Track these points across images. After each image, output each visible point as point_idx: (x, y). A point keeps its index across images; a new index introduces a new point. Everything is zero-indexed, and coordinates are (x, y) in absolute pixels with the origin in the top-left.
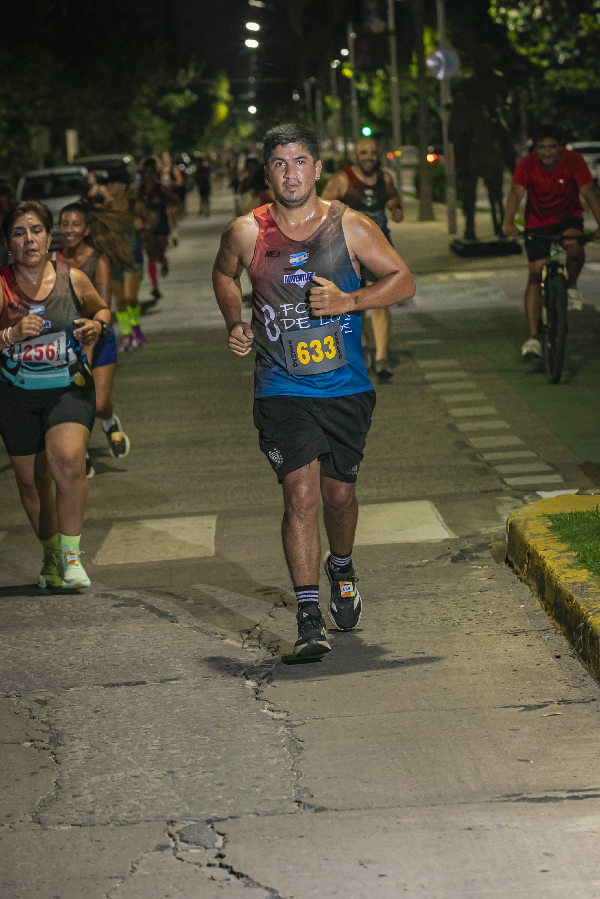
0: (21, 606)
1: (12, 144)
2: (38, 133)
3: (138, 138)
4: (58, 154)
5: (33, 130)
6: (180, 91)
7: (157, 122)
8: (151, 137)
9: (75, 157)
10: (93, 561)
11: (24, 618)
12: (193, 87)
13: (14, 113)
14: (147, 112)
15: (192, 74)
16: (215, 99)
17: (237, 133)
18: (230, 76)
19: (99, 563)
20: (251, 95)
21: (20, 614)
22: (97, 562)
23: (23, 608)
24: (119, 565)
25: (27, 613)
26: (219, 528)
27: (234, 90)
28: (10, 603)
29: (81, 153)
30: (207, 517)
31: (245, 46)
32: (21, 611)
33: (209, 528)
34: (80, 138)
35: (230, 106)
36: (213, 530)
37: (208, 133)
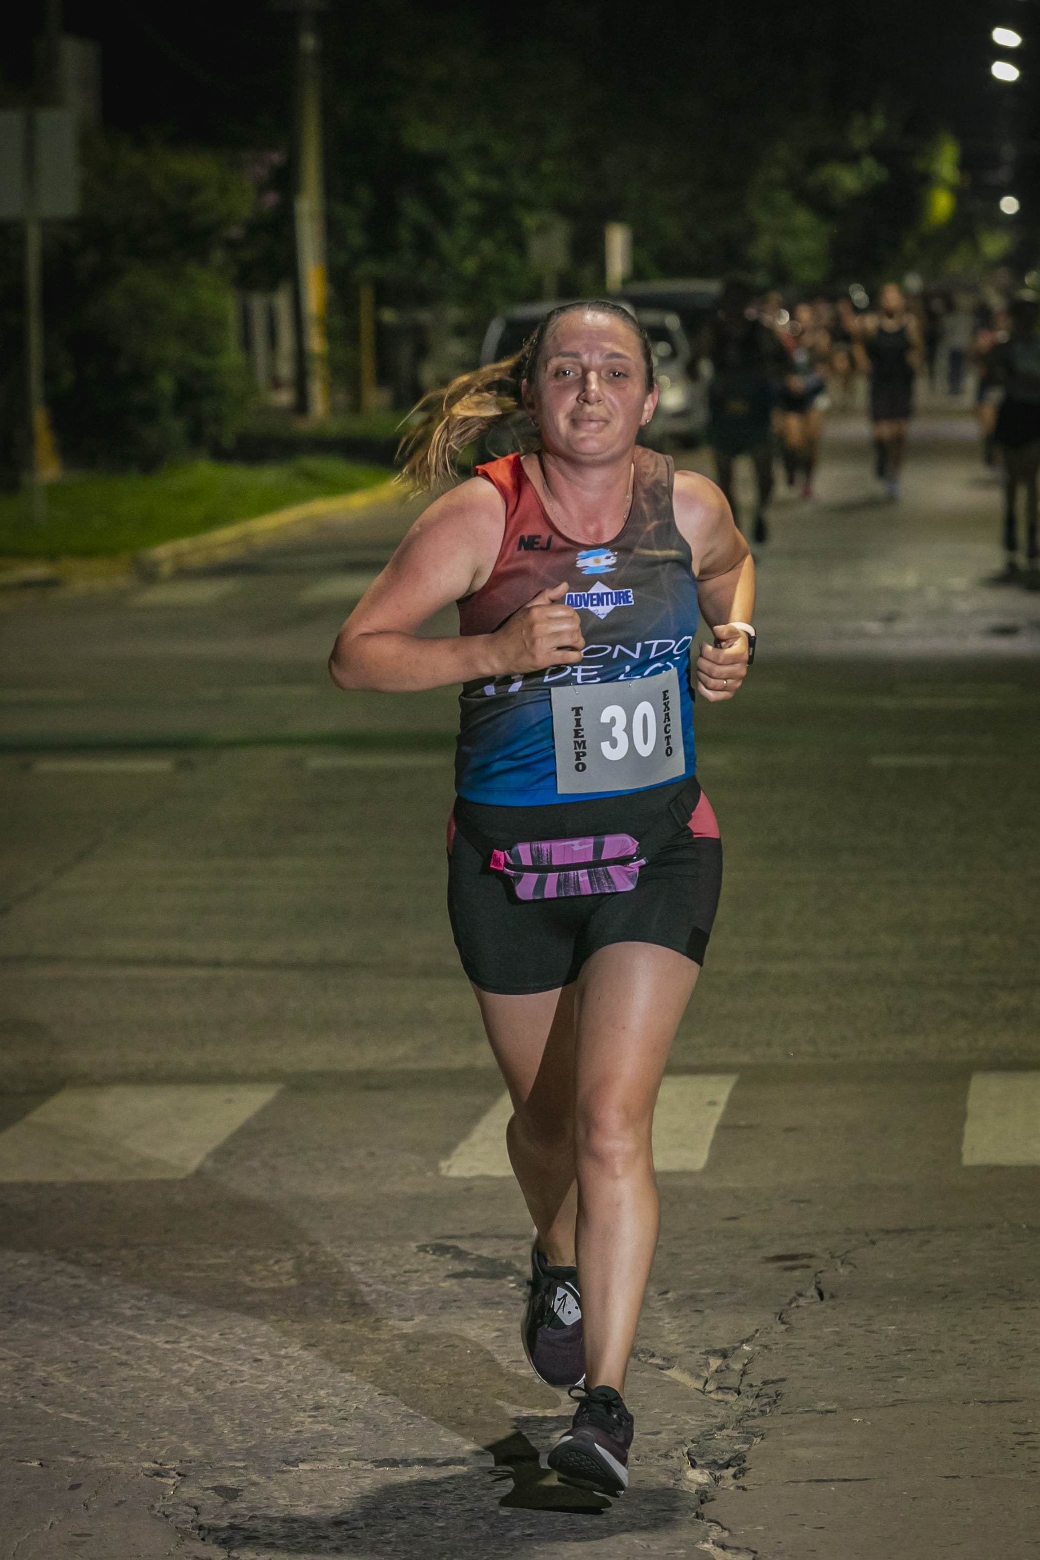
0: (253, 1260)
1: (487, 246)
2: (542, 229)
3: (760, 249)
4: (588, 273)
5: (530, 221)
6: (852, 158)
7: (803, 218)
8: (789, 248)
9: (625, 282)
10: (443, 1165)
11: (250, 1291)
12: (880, 153)
13: (494, 185)
14: (783, 198)
15: (879, 124)
16: (927, 180)
17: (976, 249)
18: (963, 136)
19: (454, 1173)
20: (1003, 175)
21: (247, 1279)
22: (449, 1167)
23: (258, 1267)
24: (497, 1178)
25: (262, 1279)
26: (732, 1104)
27: (965, 164)
28: (233, 1252)
29: (637, 273)
30: (714, 1078)
31: (991, 77)
32: (250, 1273)
33: (712, 1103)
34: (637, 242)
35: (959, 194)
36: (719, 1110)
37: (910, 245)
